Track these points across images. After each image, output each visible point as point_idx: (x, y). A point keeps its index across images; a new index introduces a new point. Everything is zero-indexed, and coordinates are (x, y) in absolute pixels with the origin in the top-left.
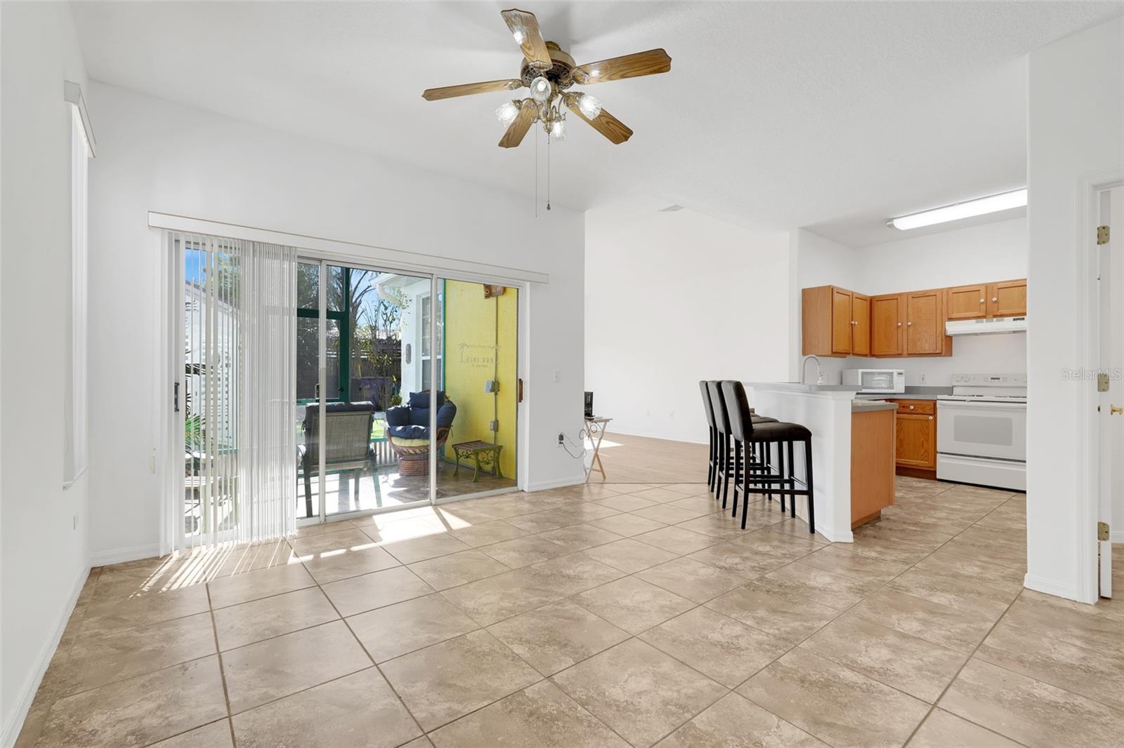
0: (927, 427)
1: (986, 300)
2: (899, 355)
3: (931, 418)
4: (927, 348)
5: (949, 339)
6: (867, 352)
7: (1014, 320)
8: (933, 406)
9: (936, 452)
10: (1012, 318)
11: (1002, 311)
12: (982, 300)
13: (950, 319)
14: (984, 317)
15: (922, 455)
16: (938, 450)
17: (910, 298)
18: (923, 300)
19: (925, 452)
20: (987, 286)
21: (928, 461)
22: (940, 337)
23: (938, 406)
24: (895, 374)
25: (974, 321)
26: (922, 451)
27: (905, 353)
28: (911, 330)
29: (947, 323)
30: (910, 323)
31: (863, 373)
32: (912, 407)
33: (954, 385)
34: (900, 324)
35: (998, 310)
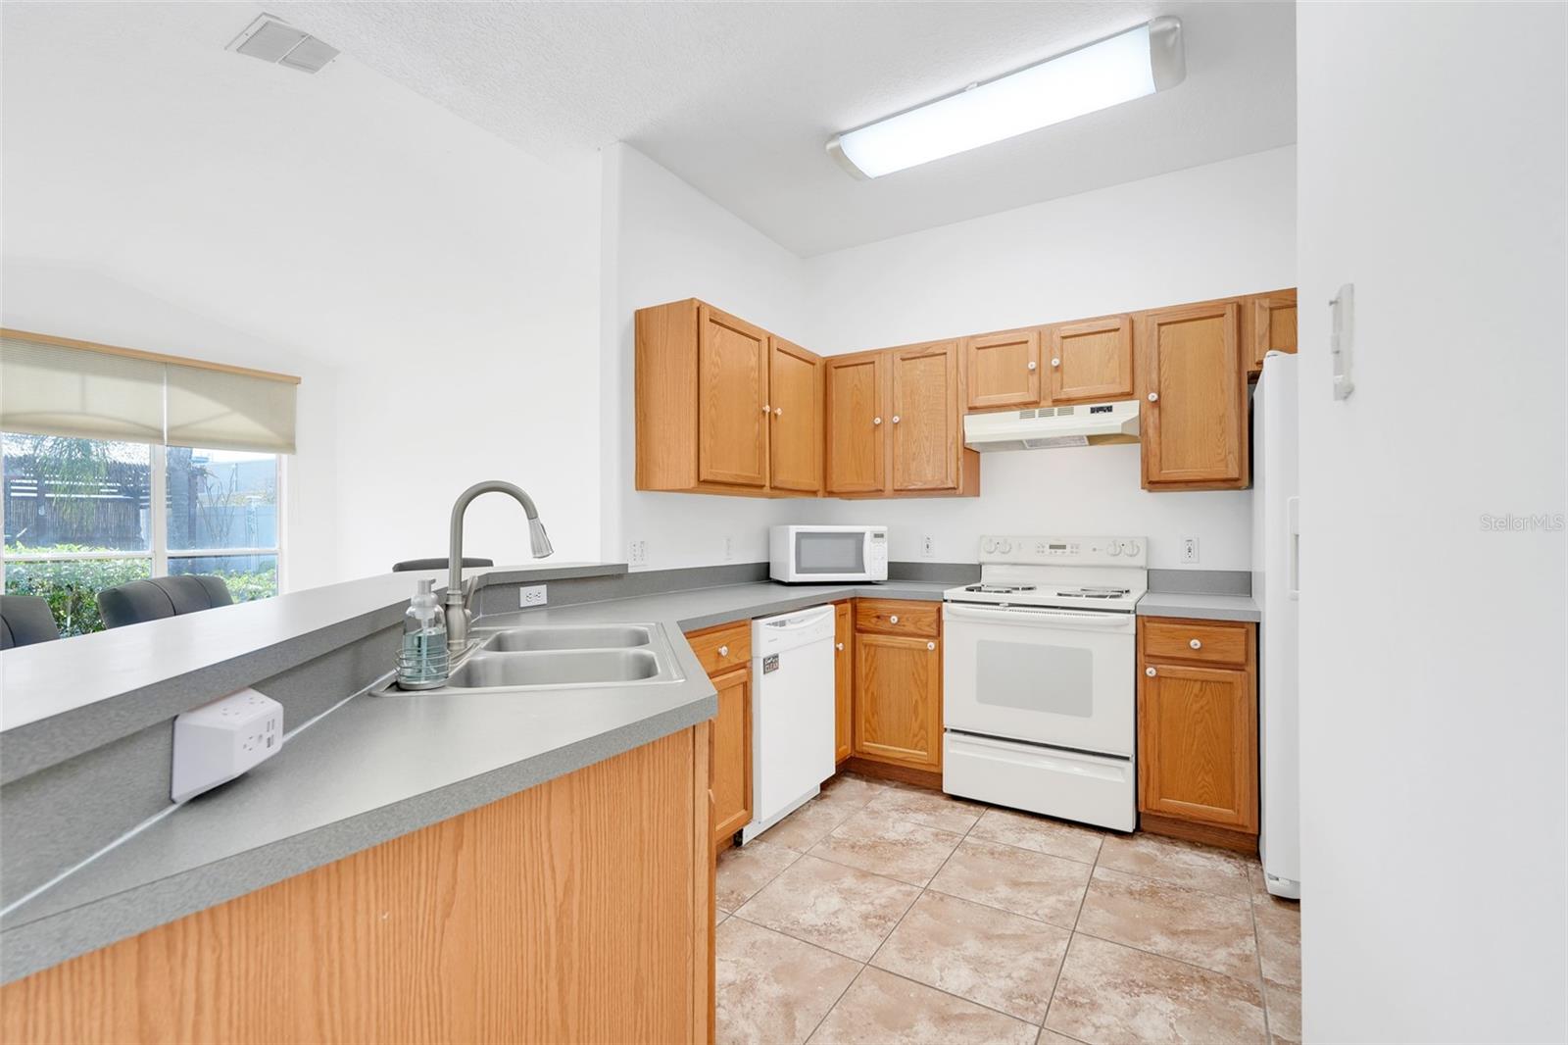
0: (925, 668)
1: (1040, 365)
2: (878, 493)
3: (931, 645)
4: (930, 476)
5: (972, 455)
6: (817, 485)
7: (1093, 411)
8: (935, 616)
9: (942, 730)
10: (1088, 407)
11: (1071, 391)
12: (1032, 365)
13: (973, 410)
14: (1035, 404)
15: (915, 736)
16: (948, 723)
17: (897, 360)
18: (921, 364)
19: (921, 728)
20: (1041, 332)
21: (925, 750)
22: (954, 450)
23: (945, 616)
24: (868, 538)
25: (1017, 413)
26: (915, 726)
27: (889, 487)
28: (900, 432)
29: (967, 418)
30: (896, 419)
31: (800, 536)
32: (894, 619)
33: (982, 560)
34: (878, 421)
35: (1062, 388)
